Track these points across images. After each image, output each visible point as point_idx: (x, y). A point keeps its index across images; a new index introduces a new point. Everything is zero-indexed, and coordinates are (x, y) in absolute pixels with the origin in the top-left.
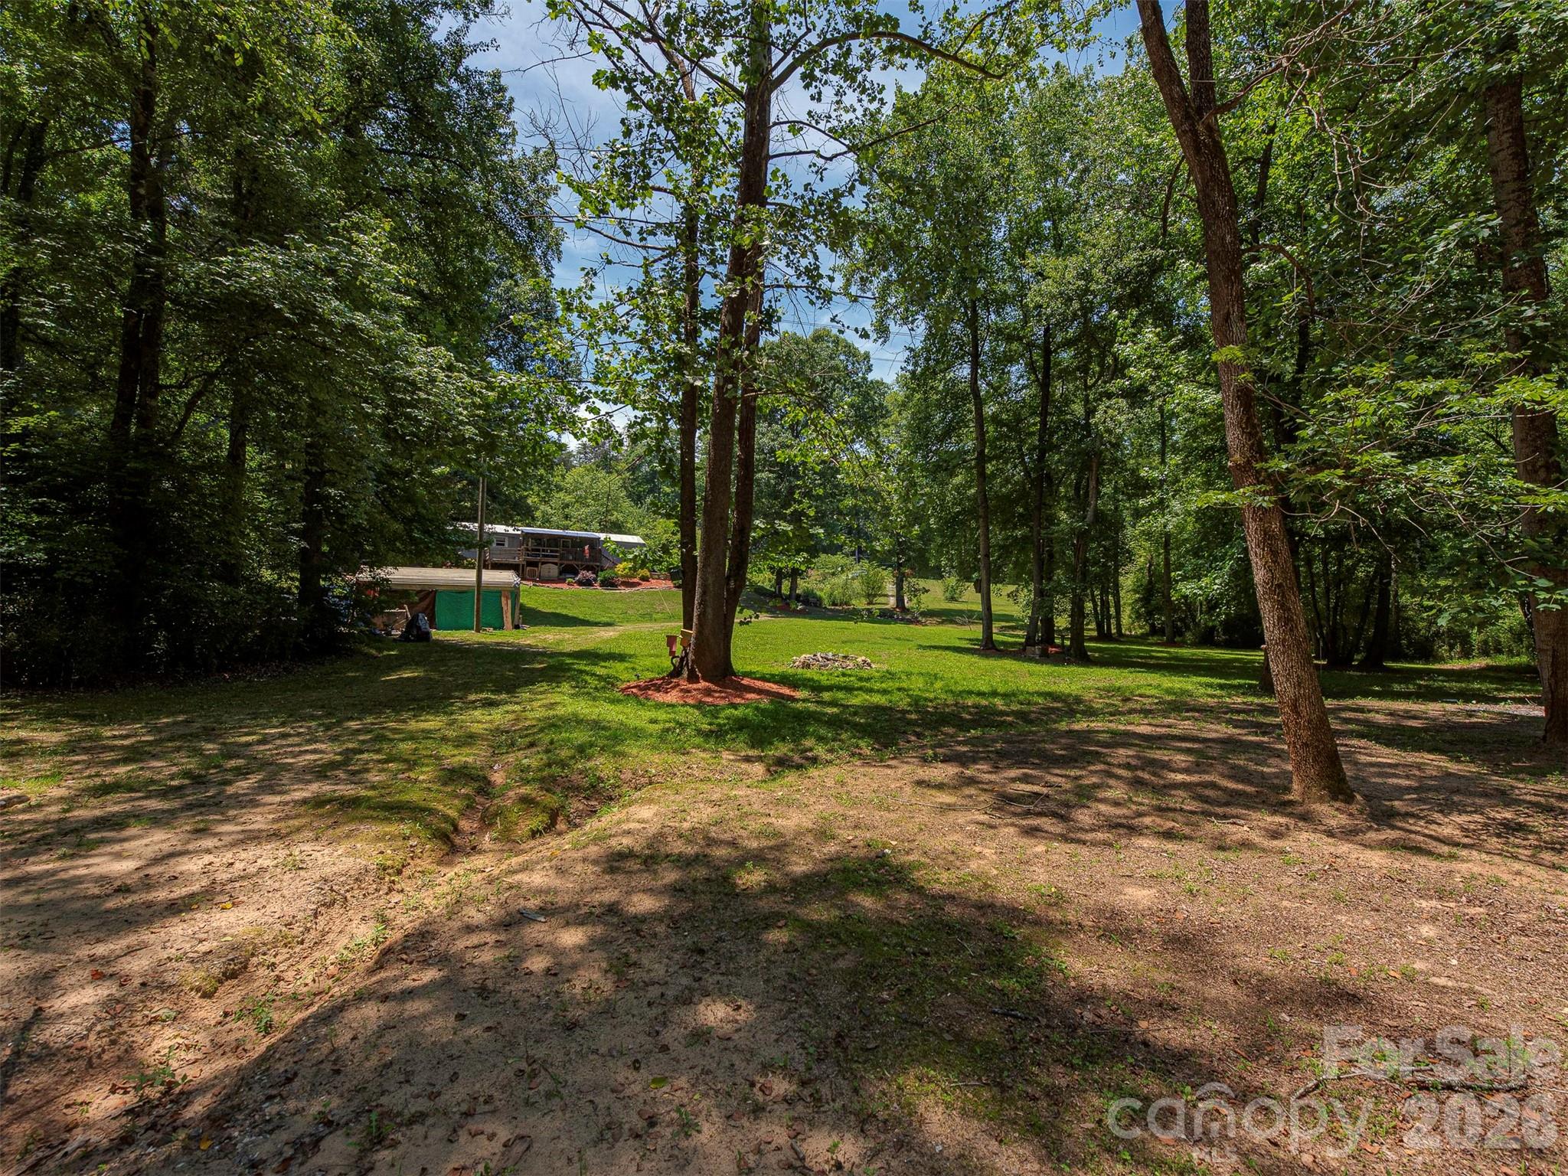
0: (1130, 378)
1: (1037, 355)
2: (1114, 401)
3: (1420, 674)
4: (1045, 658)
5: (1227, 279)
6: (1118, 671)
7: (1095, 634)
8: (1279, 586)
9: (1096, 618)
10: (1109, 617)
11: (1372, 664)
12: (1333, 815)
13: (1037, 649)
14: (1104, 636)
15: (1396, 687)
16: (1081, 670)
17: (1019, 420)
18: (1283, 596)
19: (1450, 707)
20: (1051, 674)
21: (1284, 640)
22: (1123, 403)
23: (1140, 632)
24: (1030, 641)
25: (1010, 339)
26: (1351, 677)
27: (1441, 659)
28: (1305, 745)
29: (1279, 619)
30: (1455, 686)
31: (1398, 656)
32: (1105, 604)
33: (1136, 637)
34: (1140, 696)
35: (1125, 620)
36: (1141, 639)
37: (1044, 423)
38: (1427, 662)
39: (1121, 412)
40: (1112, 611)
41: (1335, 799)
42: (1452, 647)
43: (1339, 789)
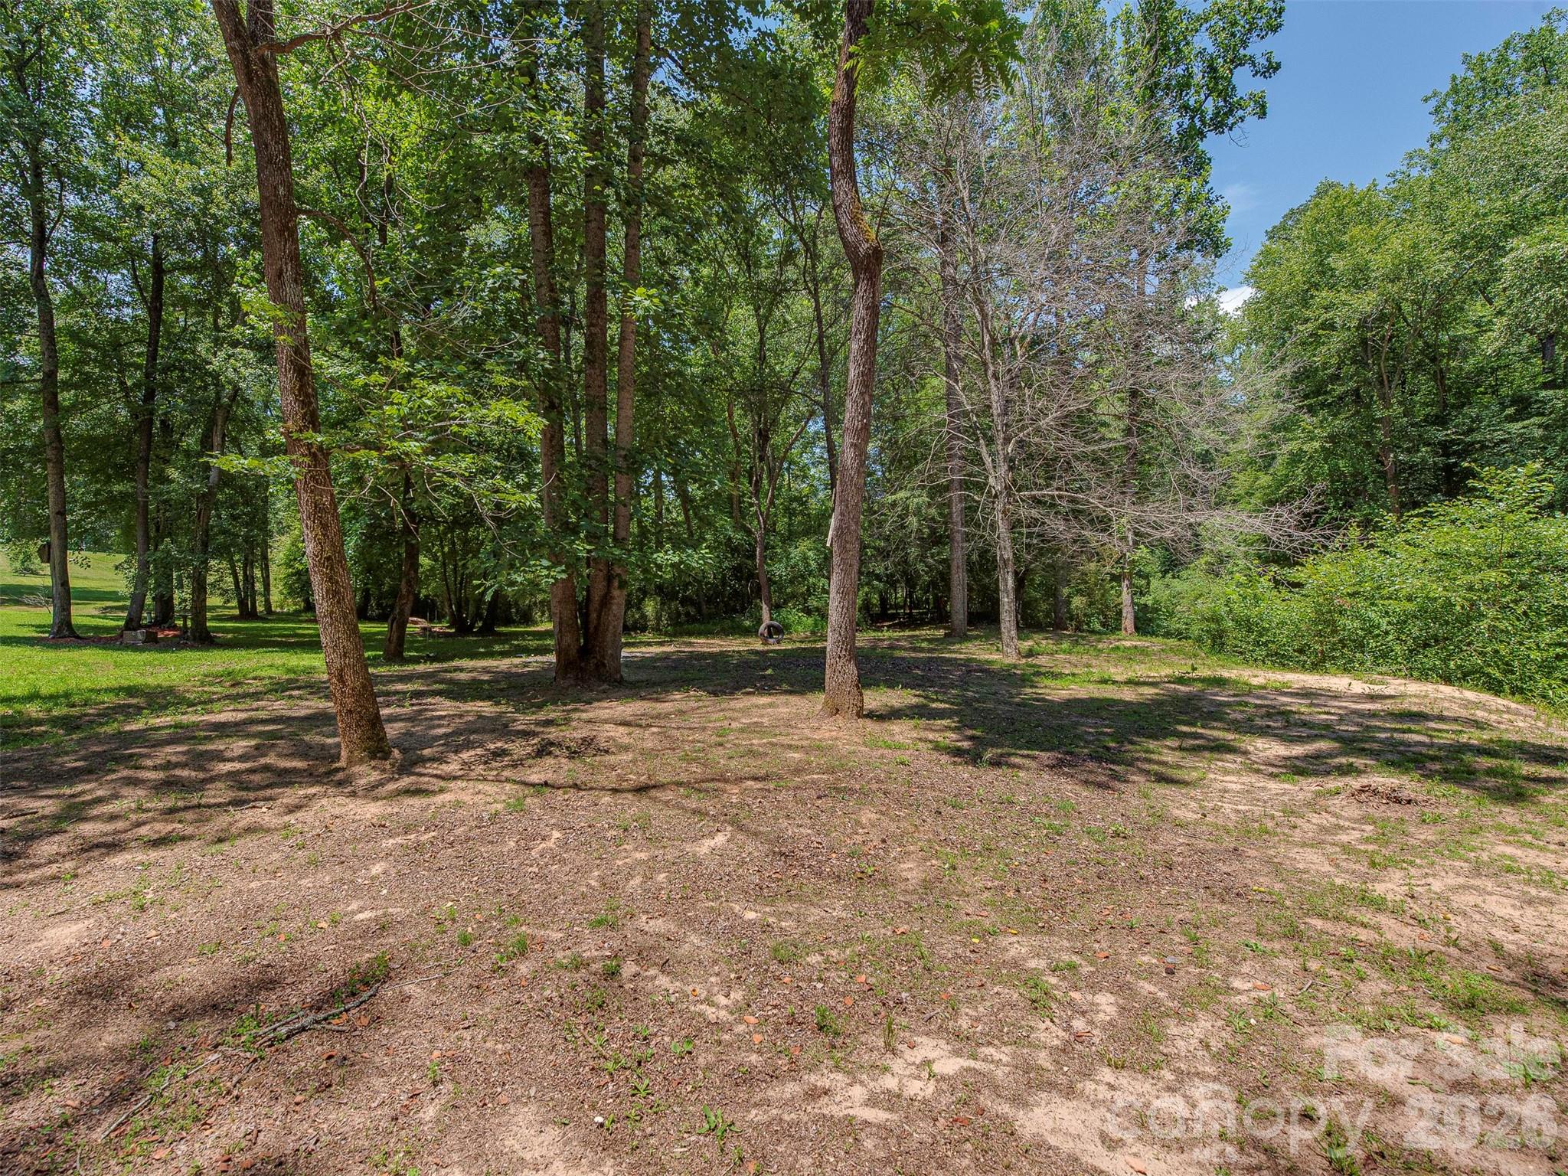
0: (252, 327)
1: (144, 268)
2: (238, 350)
3: (516, 635)
4: (151, 642)
5: (280, 233)
6: (244, 653)
7: (237, 612)
8: (328, 559)
9: (238, 594)
10: (254, 592)
11: (487, 630)
12: (367, 774)
13: (140, 634)
14: (247, 613)
15: (497, 648)
16: (197, 654)
17: (116, 345)
18: (332, 569)
19: (516, 661)
20: (150, 664)
21: (332, 612)
22: (250, 355)
23: (292, 609)
24: (132, 624)
25: (101, 235)
26: (468, 643)
27: (535, 623)
28: (350, 712)
29: (327, 592)
30: (534, 643)
31: (509, 622)
32: (249, 580)
33: (288, 614)
34: (255, 678)
35: (275, 597)
36: (294, 616)
37: (152, 356)
38: (528, 625)
39: (247, 365)
40: (259, 587)
41: (373, 757)
42: (543, 614)
43: (377, 748)
